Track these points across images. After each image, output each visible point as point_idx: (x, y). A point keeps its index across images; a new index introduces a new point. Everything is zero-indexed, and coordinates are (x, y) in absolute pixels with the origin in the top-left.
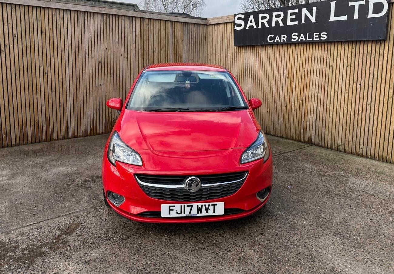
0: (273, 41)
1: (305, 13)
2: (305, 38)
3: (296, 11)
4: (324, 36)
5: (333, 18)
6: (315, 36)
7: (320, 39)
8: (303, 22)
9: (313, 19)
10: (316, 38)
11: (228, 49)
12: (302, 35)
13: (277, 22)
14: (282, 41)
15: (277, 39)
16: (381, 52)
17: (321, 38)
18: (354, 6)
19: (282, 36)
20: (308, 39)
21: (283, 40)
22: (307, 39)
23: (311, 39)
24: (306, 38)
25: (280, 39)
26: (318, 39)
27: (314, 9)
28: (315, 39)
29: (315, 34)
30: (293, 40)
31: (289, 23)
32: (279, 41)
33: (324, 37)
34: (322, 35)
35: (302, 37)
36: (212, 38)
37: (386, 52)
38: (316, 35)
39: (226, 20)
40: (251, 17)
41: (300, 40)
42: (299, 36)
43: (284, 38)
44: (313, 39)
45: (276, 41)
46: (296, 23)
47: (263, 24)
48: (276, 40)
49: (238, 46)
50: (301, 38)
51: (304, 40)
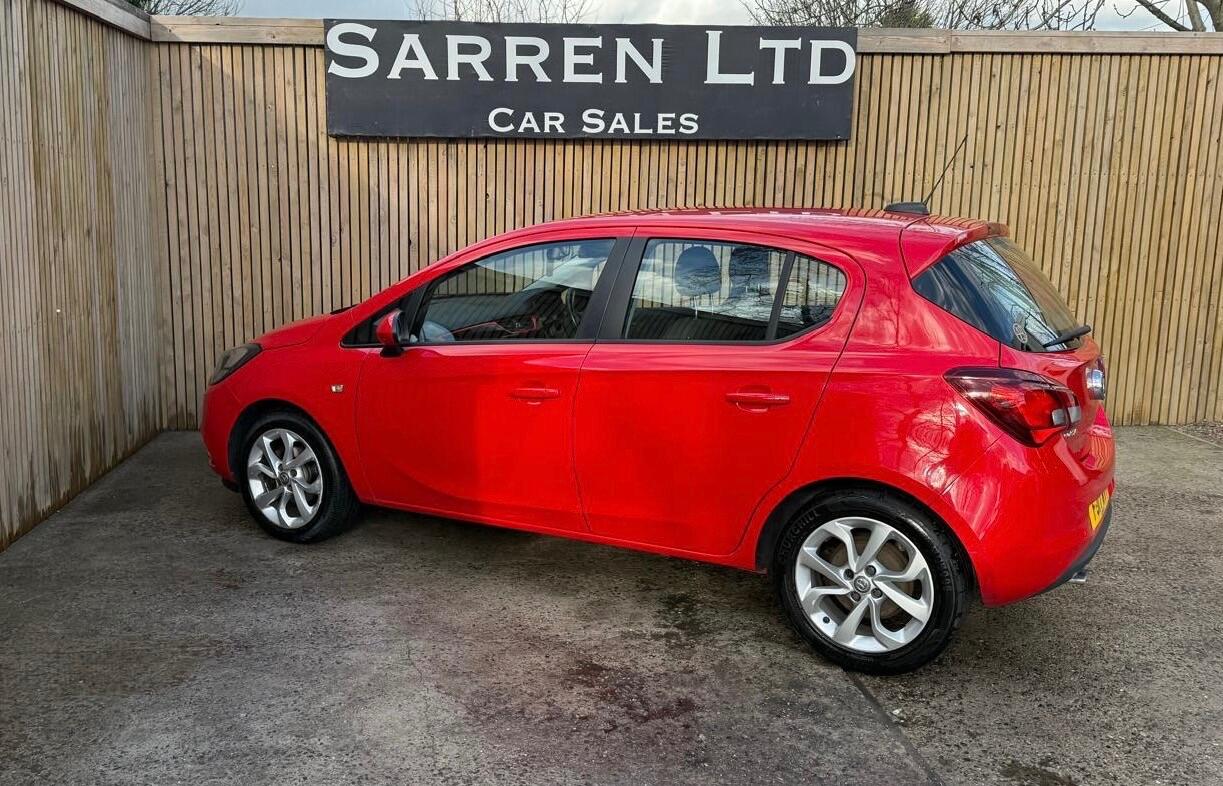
0: (511, 127)
1: (627, 54)
2: (631, 124)
3: (597, 42)
4: (690, 124)
5: (714, 76)
6: (661, 123)
7: (677, 131)
8: (621, 78)
9: (654, 74)
10: (665, 127)
11: (282, 145)
12: (619, 116)
13: (523, 70)
14: (547, 130)
15: (529, 122)
16: (830, 168)
17: (682, 130)
18: (773, 51)
19: (547, 115)
20: (641, 128)
21: (552, 127)
22: (637, 130)
23: (650, 131)
24: (631, 126)
25: (541, 125)
26: (673, 131)
27: (658, 43)
28: (660, 131)
29: (661, 116)
30: (585, 129)
31: (570, 76)
32: (537, 130)
33: (691, 128)
34: (682, 120)
35: (619, 122)
36: (177, 96)
37: (840, 168)
38: (665, 119)
39: (269, 34)
40: (411, 40)
41: (611, 131)
42: (608, 120)
43: (555, 121)
44: (655, 129)
45: (526, 129)
46: (598, 78)
47: (465, 69)
48: (524, 125)
49: (339, 138)
50: (614, 126)
51: (627, 131)
